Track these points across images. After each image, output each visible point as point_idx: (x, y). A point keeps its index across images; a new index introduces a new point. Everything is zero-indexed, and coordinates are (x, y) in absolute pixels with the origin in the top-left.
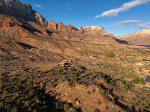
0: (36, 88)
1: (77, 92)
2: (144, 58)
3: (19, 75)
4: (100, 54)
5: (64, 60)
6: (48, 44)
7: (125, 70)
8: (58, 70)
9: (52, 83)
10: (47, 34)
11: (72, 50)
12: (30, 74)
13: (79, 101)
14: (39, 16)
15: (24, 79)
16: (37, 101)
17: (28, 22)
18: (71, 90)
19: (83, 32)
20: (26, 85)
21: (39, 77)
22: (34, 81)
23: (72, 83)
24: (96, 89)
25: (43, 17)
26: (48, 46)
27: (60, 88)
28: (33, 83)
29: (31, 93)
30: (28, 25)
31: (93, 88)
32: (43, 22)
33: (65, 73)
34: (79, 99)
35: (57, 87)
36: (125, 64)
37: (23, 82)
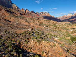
0: (14, 44)
1: (43, 47)
2: (72, 27)
3: (3, 36)
4: (49, 25)
5: (31, 28)
6: (21, 20)
7: (64, 33)
8: (28, 33)
9: (25, 41)
10: (20, 15)
11: (34, 24)
12: (10, 35)
13: (45, 53)
14: (16, 6)
15: (6, 38)
16: (15, 54)
17: (9, 9)
18: (39, 45)
19: (39, 15)
20: (7, 43)
21: (16, 37)
22: (13, 39)
23: (39, 40)
24: (56, 44)
25: (18, 7)
26: (21, 21)
27: (31, 44)
28: (12, 41)
29: (10, 48)
30: (9, 10)
31: (53, 43)
32: (18, 9)
33: (32, 35)
34: (45, 51)
35: (29, 43)
36: (63, 30)
37: (5, 40)
